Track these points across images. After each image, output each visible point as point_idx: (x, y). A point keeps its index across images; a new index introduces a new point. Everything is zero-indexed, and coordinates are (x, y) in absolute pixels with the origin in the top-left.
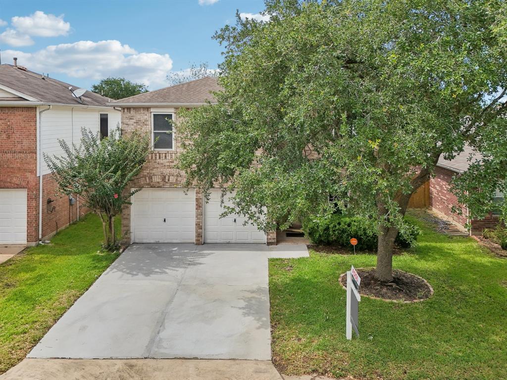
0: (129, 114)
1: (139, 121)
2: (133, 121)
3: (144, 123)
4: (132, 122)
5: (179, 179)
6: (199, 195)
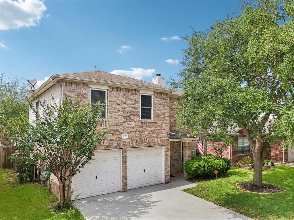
0: (70, 88)
1: (79, 94)
2: (75, 94)
3: (83, 96)
4: (73, 94)
5: (111, 142)
6: (125, 154)
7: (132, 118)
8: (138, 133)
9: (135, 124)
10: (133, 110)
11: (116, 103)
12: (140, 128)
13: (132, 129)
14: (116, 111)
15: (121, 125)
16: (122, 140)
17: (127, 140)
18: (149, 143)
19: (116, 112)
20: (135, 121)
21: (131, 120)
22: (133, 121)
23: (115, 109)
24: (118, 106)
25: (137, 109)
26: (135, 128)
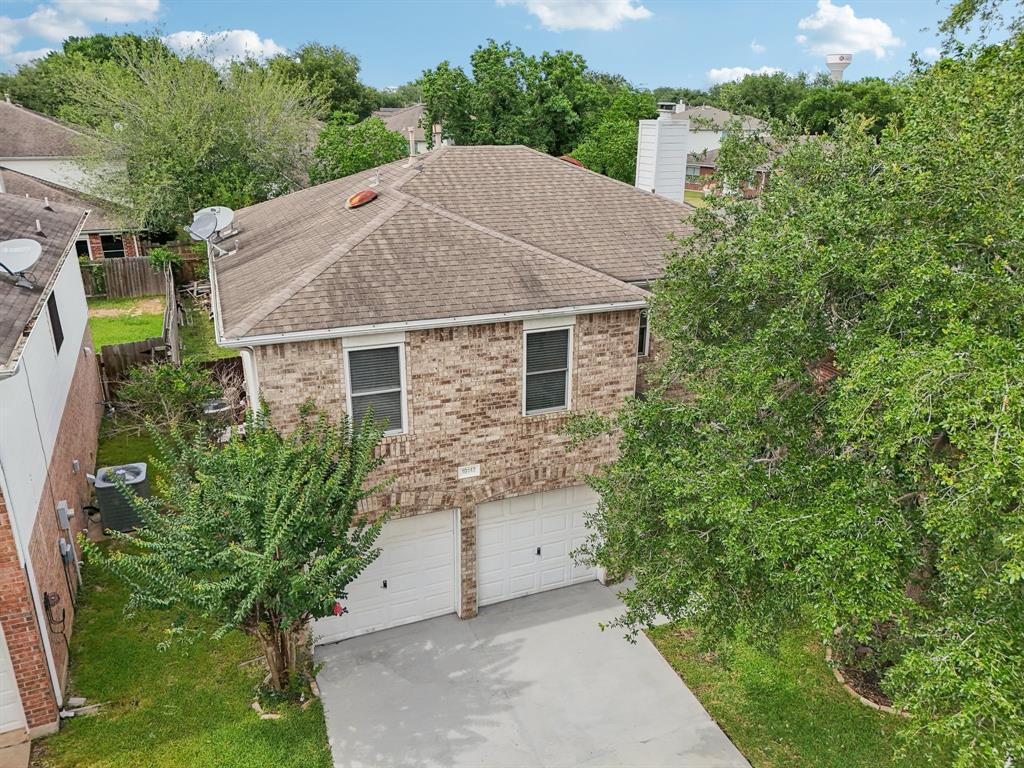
0: (279, 360)
1: (310, 374)
2: (295, 376)
3: (324, 378)
4: (290, 378)
5: (424, 494)
6: (469, 521)
7: (494, 414)
8: (514, 455)
9: (503, 433)
10: (499, 389)
11: (437, 379)
12: (523, 441)
13: (494, 447)
14: (438, 402)
15: (455, 444)
16: (459, 485)
17: (475, 483)
18: (555, 480)
19: (437, 407)
20: (503, 424)
21: (489, 423)
22: (495, 423)
23: (432, 398)
24: (442, 387)
25: (510, 384)
26: (504, 444)
